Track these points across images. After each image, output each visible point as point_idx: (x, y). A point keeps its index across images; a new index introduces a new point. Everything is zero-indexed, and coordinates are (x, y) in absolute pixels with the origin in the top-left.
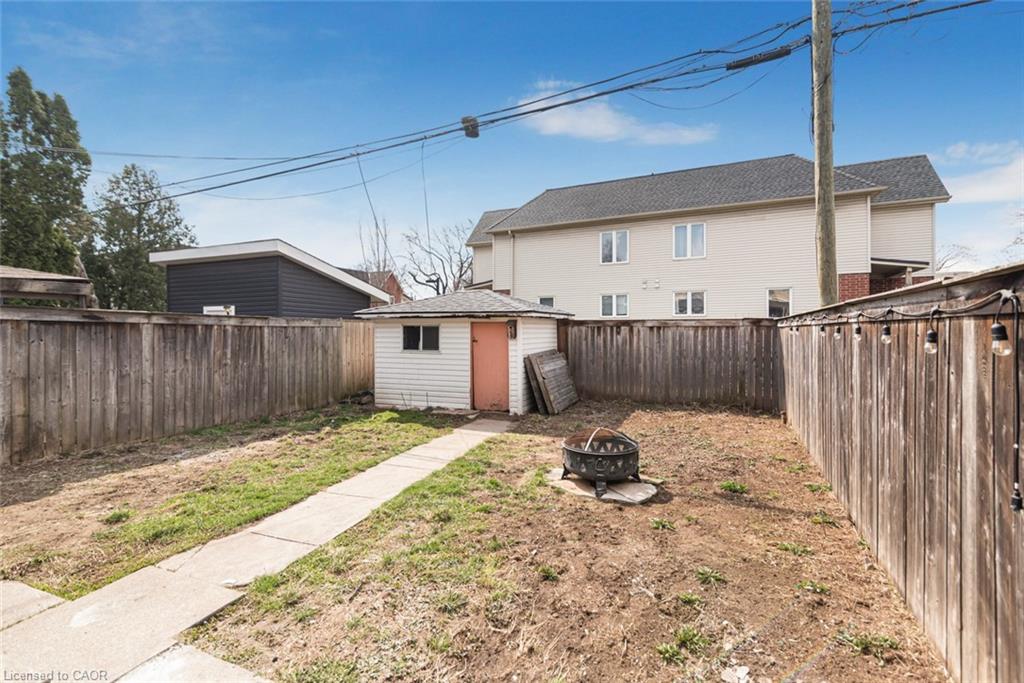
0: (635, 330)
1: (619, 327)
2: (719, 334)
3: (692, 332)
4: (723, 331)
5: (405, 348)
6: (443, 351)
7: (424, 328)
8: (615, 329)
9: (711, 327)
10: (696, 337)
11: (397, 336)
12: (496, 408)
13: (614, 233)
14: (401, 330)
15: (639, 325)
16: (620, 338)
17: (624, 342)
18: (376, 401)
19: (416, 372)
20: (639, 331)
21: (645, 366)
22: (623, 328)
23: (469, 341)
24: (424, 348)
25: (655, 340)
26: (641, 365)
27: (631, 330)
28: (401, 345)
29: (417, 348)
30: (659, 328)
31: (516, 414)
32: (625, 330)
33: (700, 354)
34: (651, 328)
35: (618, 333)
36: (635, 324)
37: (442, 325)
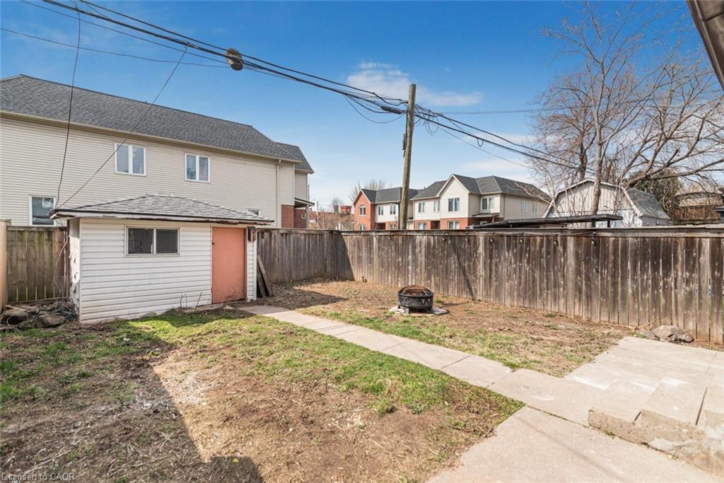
0: (273, 236)
1: (263, 233)
2: (316, 238)
3: (303, 237)
4: (318, 236)
5: (130, 252)
6: (181, 255)
7: (157, 230)
8: (260, 234)
9: (312, 234)
10: (305, 240)
11: (118, 239)
12: (230, 299)
13: (131, 147)
14: (126, 232)
15: (276, 232)
16: (263, 241)
17: (266, 242)
18: (82, 317)
19: (147, 276)
20: (275, 236)
21: (278, 260)
22: (265, 234)
23: (210, 244)
24: (158, 251)
25: (284, 242)
26: (276, 259)
27: (270, 236)
28: (126, 249)
29: (148, 251)
30: (286, 234)
31: (252, 300)
32: (266, 235)
33: (307, 251)
34: (282, 234)
35: (262, 237)
36: (273, 232)
37: (181, 229)
